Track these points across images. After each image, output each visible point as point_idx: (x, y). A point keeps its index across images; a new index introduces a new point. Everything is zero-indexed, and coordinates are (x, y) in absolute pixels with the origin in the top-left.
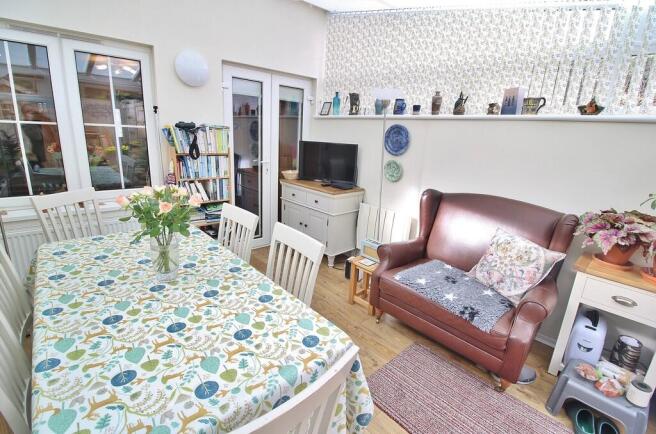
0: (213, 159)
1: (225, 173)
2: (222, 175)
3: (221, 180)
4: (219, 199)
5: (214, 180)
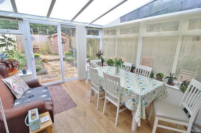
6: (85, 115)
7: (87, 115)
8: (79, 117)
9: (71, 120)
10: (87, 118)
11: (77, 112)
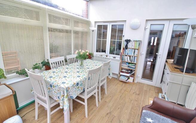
0: (133, 50)
1: (136, 55)
2: (135, 55)
3: (135, 57)
4: (133, 62)
5: (132, 56)
6: (110, 113)
7: (109, 111)
8: (115, 116)
9: (123, 120)
10: (112, 110)
11: (111, 121)
